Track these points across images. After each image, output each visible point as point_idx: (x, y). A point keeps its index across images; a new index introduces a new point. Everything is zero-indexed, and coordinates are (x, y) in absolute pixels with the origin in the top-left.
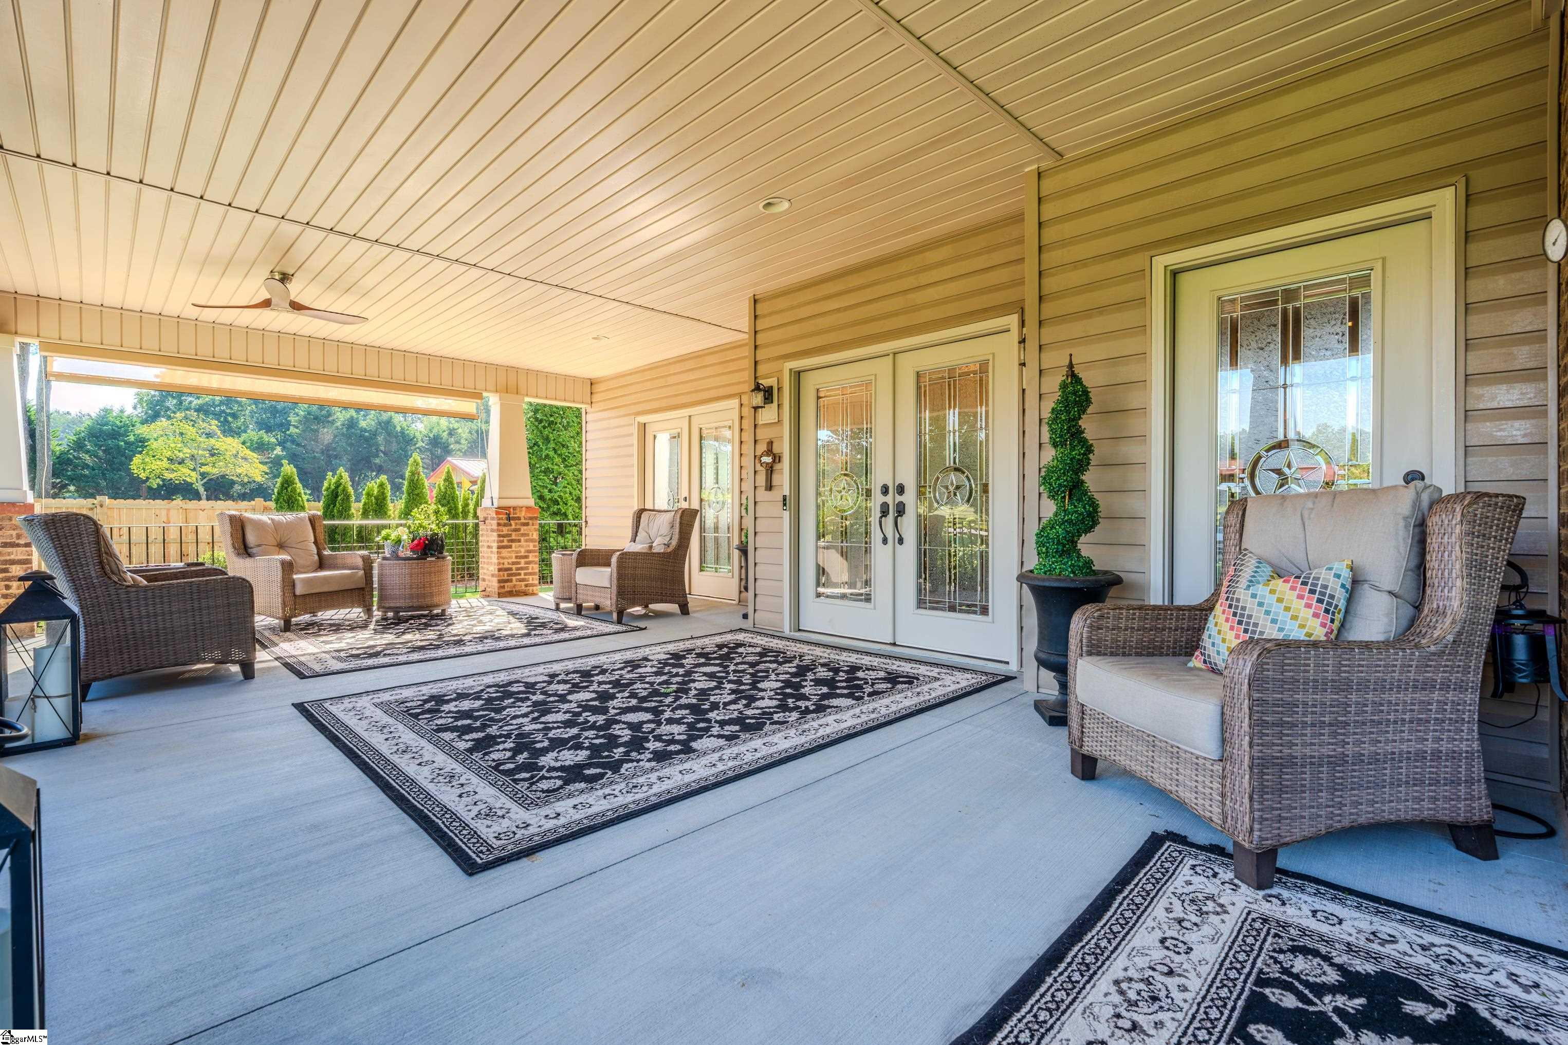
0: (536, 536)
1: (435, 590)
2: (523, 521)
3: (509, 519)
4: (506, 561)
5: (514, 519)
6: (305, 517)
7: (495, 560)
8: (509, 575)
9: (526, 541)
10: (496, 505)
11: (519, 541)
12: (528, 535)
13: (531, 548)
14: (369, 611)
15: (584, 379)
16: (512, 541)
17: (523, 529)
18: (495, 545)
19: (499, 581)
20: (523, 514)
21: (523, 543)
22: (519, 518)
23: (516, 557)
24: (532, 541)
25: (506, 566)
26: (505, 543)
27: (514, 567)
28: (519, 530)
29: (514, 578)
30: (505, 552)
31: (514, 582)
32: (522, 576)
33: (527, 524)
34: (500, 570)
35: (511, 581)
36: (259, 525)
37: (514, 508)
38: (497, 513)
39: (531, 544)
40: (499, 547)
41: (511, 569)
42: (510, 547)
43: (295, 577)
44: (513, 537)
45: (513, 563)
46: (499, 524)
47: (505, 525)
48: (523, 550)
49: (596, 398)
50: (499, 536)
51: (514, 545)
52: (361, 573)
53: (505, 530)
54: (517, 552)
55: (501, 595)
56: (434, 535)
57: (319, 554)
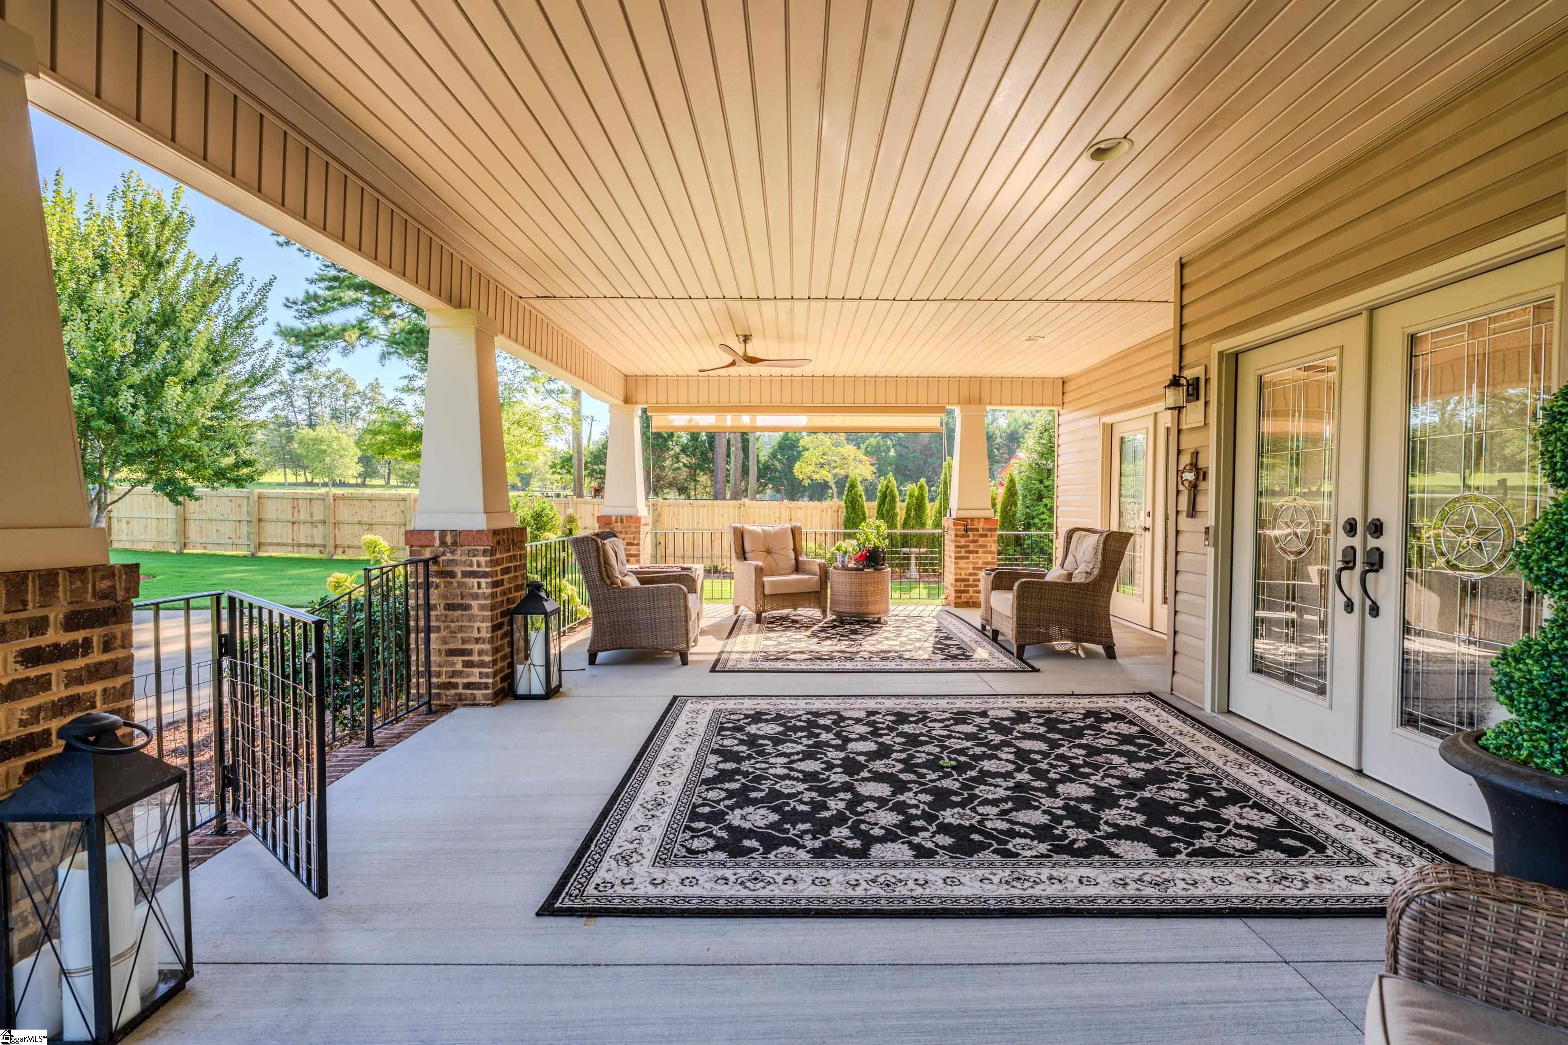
0: (994, 547)
1: (871, 599)
2: (981, 532)
3: (966, 530)
4: (963, 572)
5: (972, 530)
6: (788, 528)
7: (953, 571)
8: (966, 586)
9: (985, 552)
10: (954, 516)
11: (977, 552)
12: (985, 546)
13: (990, 560)
14: (824, 612)
15: (1054, 379)
16: (970, 552)
17: (981, 541)
18: (953, 555)
19: (956, 591)
20: (981, 525)
21: (980, 555)
22: (977, 530)
23: (974, 568)
24: (991, 552)
25: (963, 576)
26: (963, 554)
27: (971, 578)
28: (977, 541)
29: (971, 589)
30: (962, 563)
31: (971, 593)
32: (979, 588)
33: (986, 536)
34: (957, 580)
35: (968, 592)
36: (754, 536)
37: (972, 519)
38: (955, 524)
39: (989, 556)
40: (956, 558)
41: (968, 580)
42: (968, 558)
43: (765, 579)
44: (971, 548)
45: (970, 574)
46: (956, 535)
47: (963, 536)
48: (980, 562)
49: (1068, 398)
50: (957, 547)
51: (971, 556)
52: (817, 578)
53: (963, 541)
54: (975, 563)
55: (957, 605)
56: (876, 548)
57: (796, 559)
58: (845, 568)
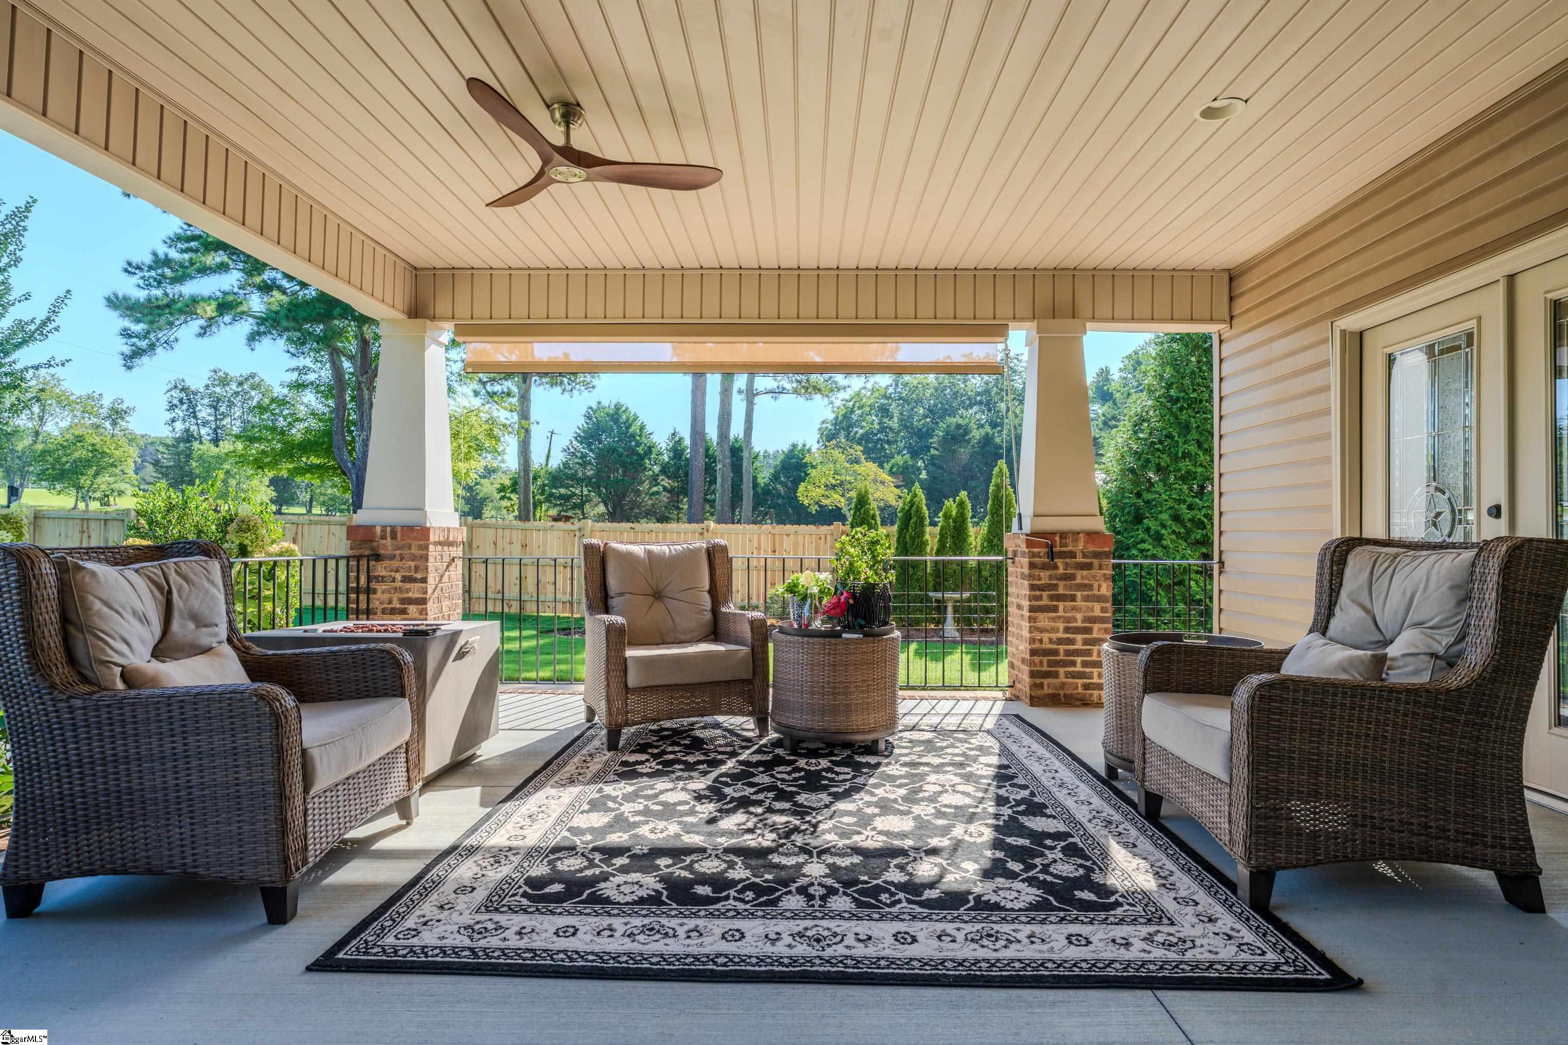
0: (1106, 589)
2: (1080, 559)
3: (1052, 555)
4: (1046, 636)
5: (1063, 555)
6: (699, 549)
7: (1026, 634)
8: (1050, 663)
9: (1087, 599)
10: (1027, 528)
11: (1073, 598)
12: (1090, 587)
13: (1097, 613)
14: (762, 723)
15: (1213, 274)
16: (1059, 598)
17: (1081, 576)
18: (1026, 603)
19: (1033, 675)
20: (1080, 546)
21: (1079, 603)
22: (1073, 555)
23: (1067, 630)
24: (1099, 599)
25: (1047, 646)
26: (1045, 602)
27: (1062, 648)
28: (1072, 577)
29: (1062, 671)
30: (1044, 620)
31: (1062, 678)
32: (1079, 668)
33: (1089, 566)
34: (1033, 652)
35: (1056, 675)
36: (628, 559)
37: (1063, 535)
38: (1029, 544)
39: (1097, 607)
40: (1032, 609)
41: (1056, 652)
42: (1055, 609)
43: (630, 653)
44: (1061, 591)
45: (1060, 641)
46: (1032, 566)
47: (1044, 567)
48: (1079, 616)
49: (1241, 305)
50: (1033, 587)
51: (1061, 605)
52: (744, 650)
53: (1045, 577)
54: (1068, 620)
55: (1035, 701)
56: (869, 588)
57: (715, 611)
58: (804, 632)
